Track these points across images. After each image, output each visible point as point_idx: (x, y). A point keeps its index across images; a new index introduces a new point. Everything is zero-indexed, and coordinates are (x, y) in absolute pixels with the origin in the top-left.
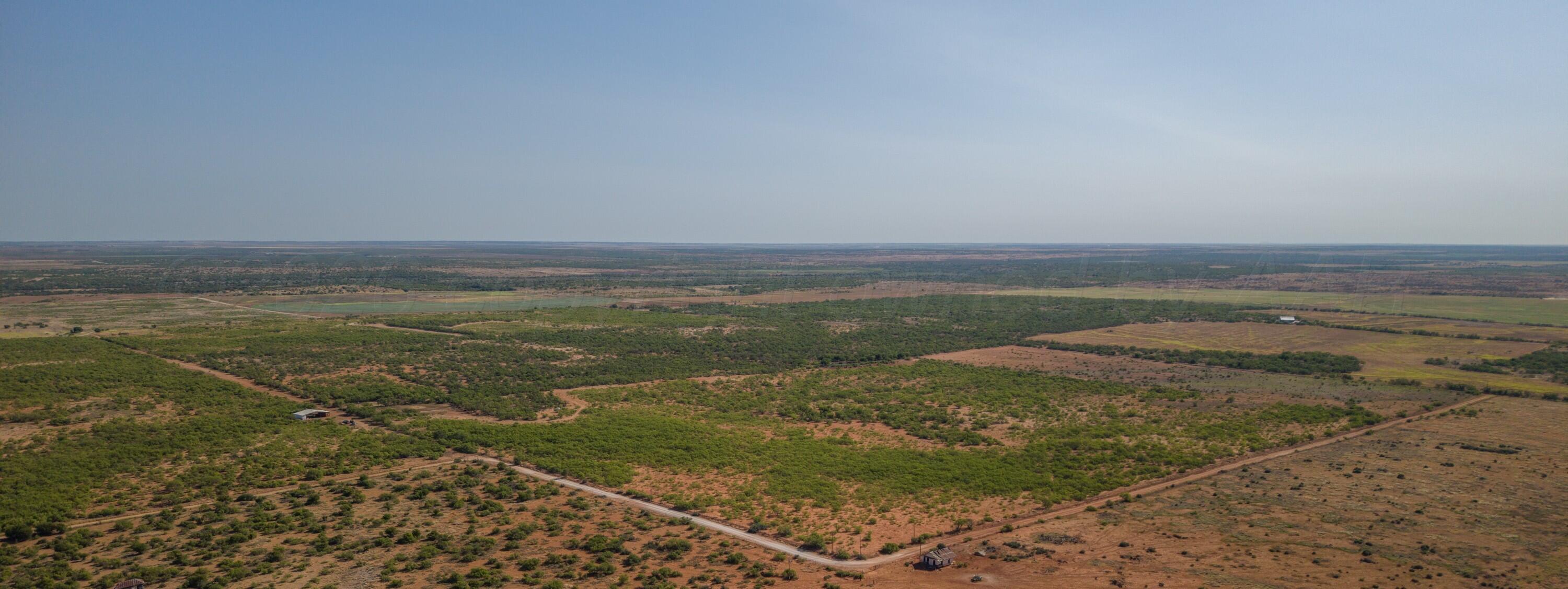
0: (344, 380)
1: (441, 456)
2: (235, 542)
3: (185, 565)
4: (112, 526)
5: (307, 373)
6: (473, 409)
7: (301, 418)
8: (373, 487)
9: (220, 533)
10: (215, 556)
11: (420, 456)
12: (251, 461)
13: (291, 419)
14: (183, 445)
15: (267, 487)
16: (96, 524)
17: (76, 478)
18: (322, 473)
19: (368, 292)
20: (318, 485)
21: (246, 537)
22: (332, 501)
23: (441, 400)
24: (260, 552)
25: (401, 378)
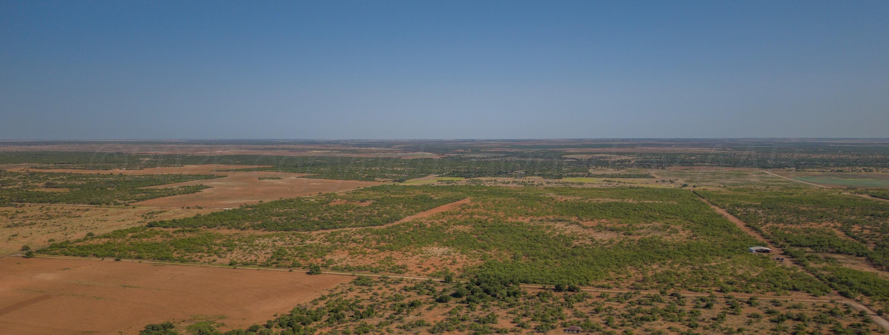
0: (803, 230)
1: (823, 295)
2: (644, 320)
3: (609, 326)
4: (599, 294)
5: (783, 223)
6: (880, 265)
7: (751, 251)
8: (755, 306)
9: (642, 313)
10: (627, 326)
11: (808, 292)
12: (699, 273)
13: (744, 250)
14: (672, 256)
15: (693, 291)
16: (595, 291)
17: (609, 264)
18: (730, 290)
19: (880, 173)
20: (722, 296)
21: (651, 319)
22: (721, 309)
23: (861, 254)
24: (650, 331)
25: (846, 234)
